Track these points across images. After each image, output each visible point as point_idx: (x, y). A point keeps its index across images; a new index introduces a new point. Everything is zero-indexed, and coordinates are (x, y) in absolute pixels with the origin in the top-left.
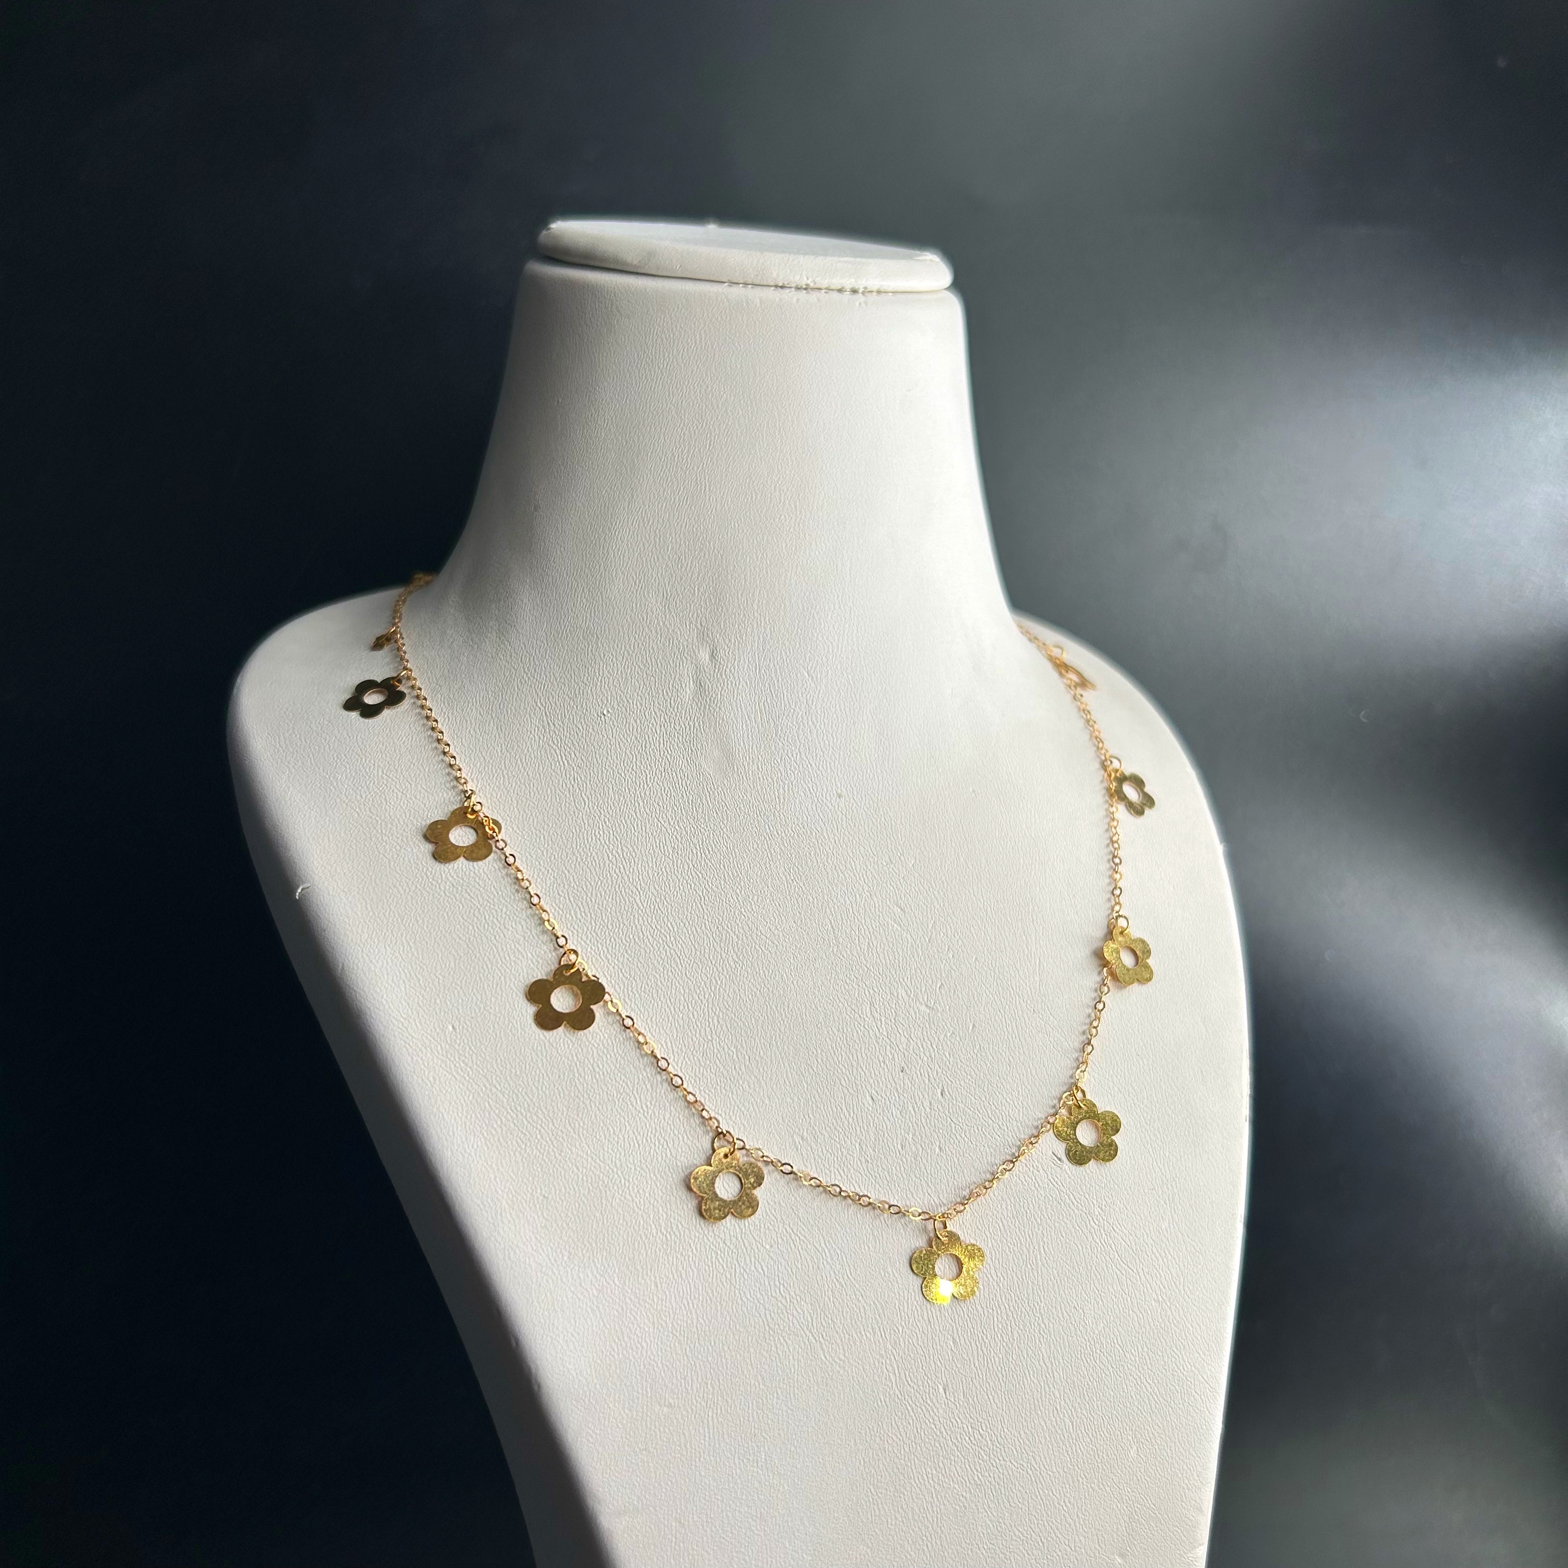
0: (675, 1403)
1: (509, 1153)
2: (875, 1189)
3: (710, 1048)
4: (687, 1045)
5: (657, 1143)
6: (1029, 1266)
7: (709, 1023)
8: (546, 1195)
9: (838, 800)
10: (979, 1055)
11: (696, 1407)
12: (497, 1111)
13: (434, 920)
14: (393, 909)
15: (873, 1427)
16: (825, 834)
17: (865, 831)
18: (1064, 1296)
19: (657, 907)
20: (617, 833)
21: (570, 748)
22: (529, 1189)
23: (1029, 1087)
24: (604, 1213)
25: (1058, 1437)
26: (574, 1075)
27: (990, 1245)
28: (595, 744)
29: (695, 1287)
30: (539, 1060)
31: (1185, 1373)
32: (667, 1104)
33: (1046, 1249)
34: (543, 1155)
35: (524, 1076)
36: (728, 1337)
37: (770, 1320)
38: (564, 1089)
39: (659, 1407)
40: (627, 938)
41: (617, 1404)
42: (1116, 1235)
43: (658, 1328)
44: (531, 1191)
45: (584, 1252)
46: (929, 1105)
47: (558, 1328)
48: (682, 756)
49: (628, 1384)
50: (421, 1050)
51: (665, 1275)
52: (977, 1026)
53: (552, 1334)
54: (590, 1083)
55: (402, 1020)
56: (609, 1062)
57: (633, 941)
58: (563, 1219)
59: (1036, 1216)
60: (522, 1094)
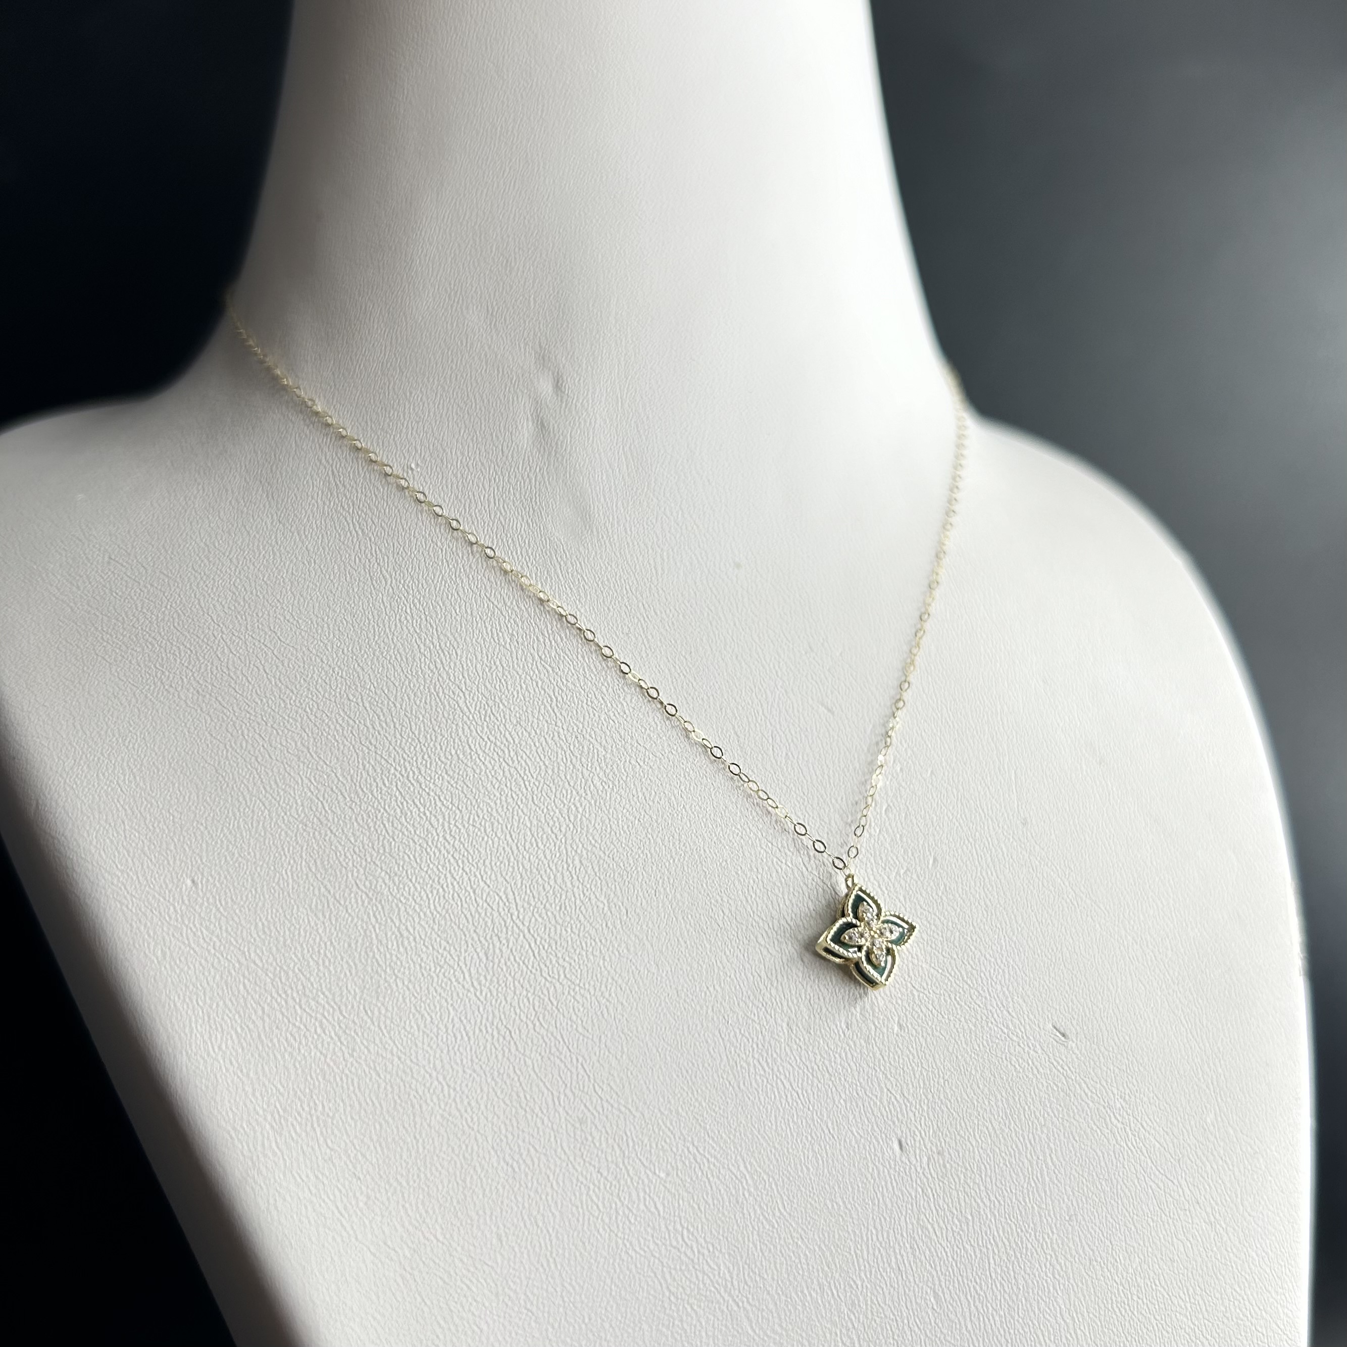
1: (274, 1056)
2: (812, 1086)
3: (570, 900)
5: (495, 1032)
6: (1033, 1185)
8: (331, 1115)
10: (944, 898)
16: (721, 615)
17: (775, 610)
18: (1083, 1223)
19: (489, 711)
20: (431, 617)
21: (366, 514)
22: (305, 1105)
23: (1014, 939)
24: (418, 1136)
27: (977, 1157)
29: (558, 1238)
30: (320, 924)
31: (1253, 1320)
32: (510, 978)
33: (1055, 1159)
34: (326, 1057)
36: (609, 1309)
37: (669, 1281)
38: (357, 962)
40: (447, 753)
42: (1147, 1134)
43: (503, 1300)
44: (307, 1109)
45: (389, 1194)
47: (351, 1309)
48: (520, 518)
50: (144, 914)
51: (513, 1224)
52: (939, 858)
53: (342, 1319)
54: (395, 953)
56: (423, 923)
57: (455, 757)
58: (357, 1147)
59: (1038, 1114)
60: (293, 972)
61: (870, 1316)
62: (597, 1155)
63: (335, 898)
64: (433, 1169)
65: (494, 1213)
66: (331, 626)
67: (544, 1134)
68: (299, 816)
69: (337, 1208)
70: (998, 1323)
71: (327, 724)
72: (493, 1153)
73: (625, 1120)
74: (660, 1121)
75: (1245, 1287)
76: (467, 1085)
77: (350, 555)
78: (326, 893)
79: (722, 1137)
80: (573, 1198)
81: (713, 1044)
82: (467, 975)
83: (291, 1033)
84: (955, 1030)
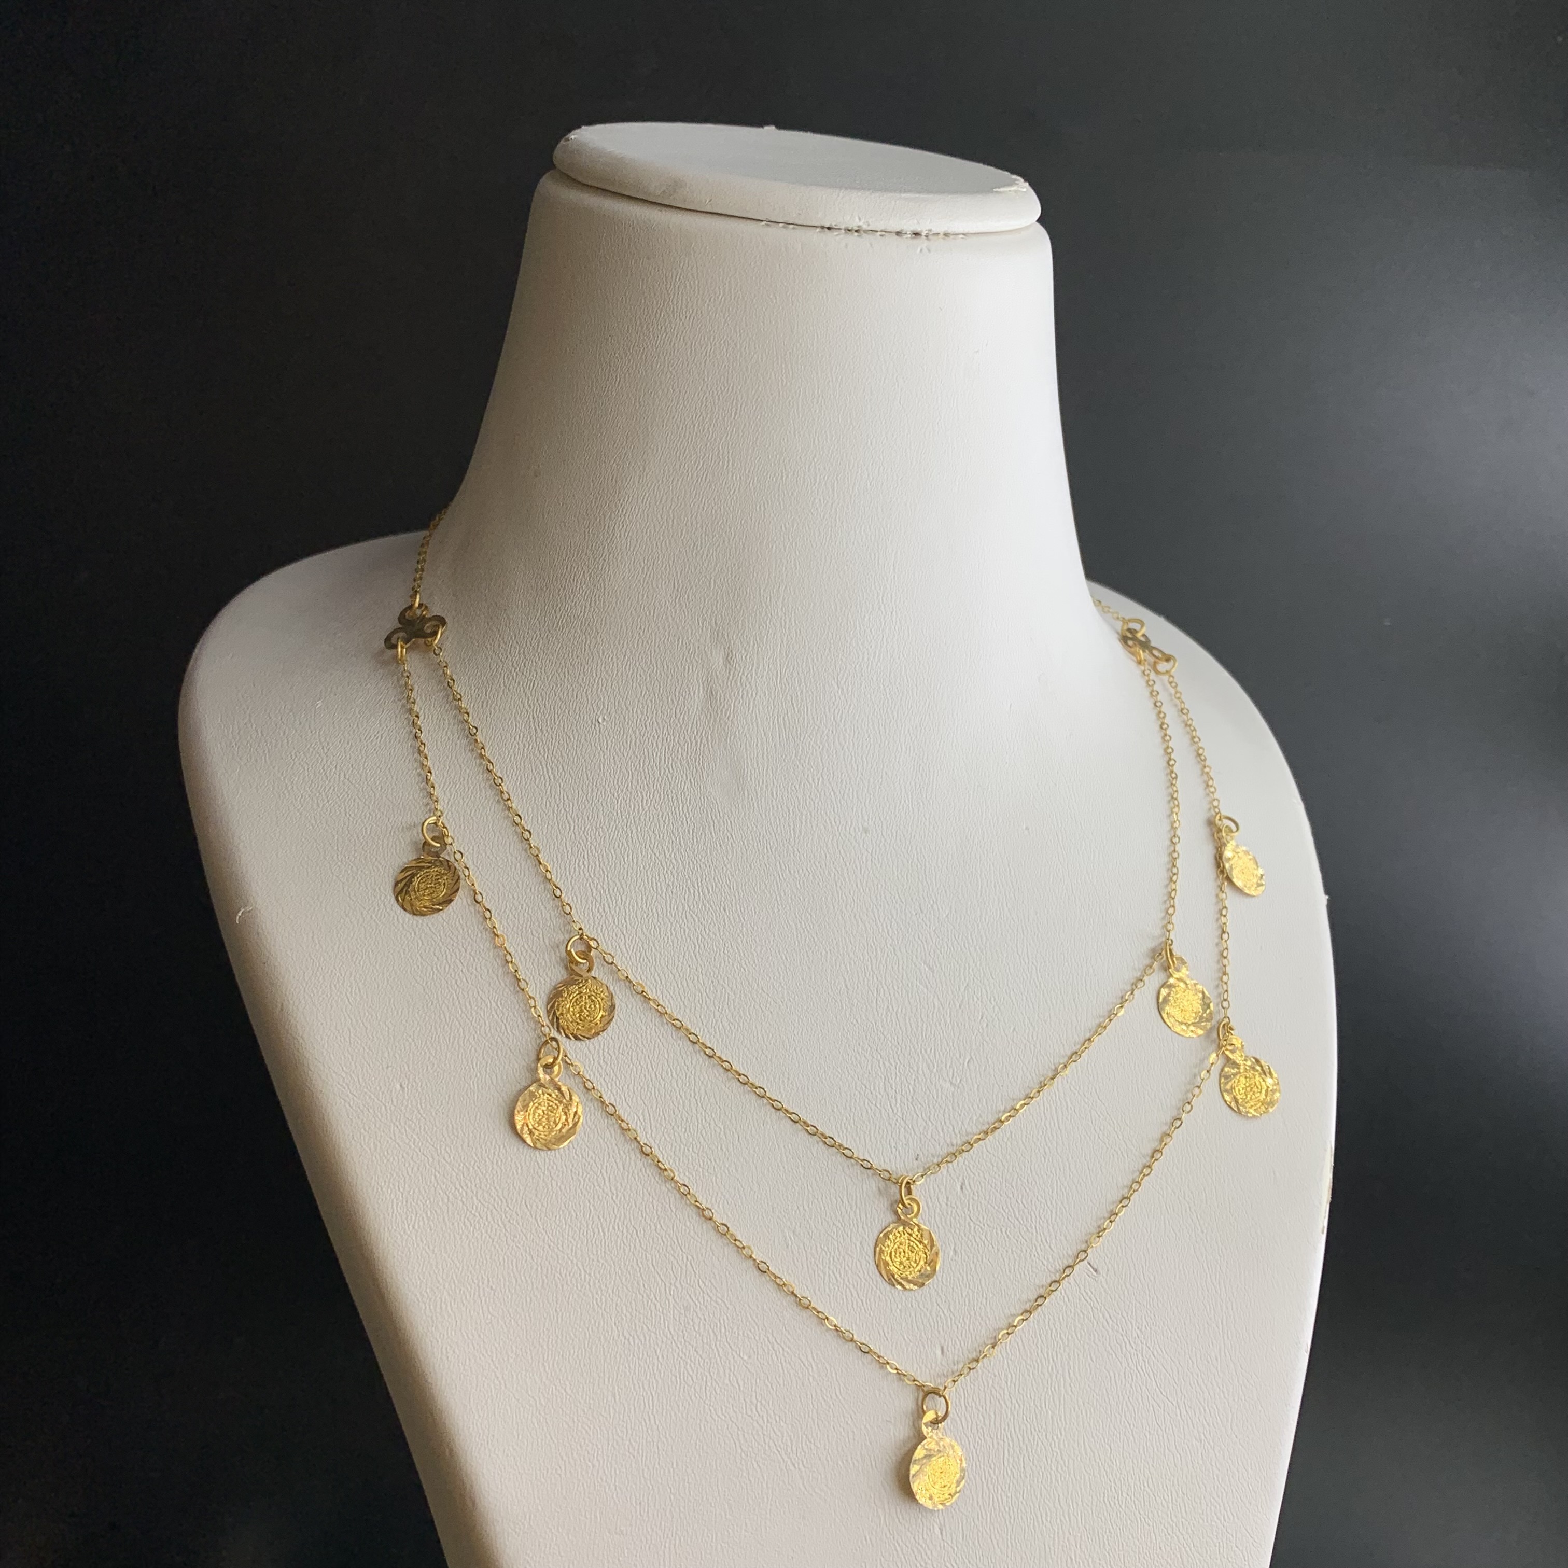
0: (627, 1530)
1: (454, 1236)
3: (694, 1124)
4: (667, 1119)
5: (625, 1231)
6: (1050, 1393)
7: (695, 1094)
8: (494, 1287)
9: (864, 835)
10: (1009, 1144)
11: (651, 1536)
12: (444, 1187)
13: (388, 957)
14: (343, 943)
16: (846, 875)
17: (894, 873)
18: (1088, 1428)
21: (558, 761)
23: (1065, 1184)
24: (558, 1310)
27: (1006, 1366)
28: (587, 756)
29: (658, 1400)
31: (1225, 1524)
32: (641, 1187)
33: (1072, 1373)
34: (493, 1240)
35: (479, 1150)
36: (693, 1459)
37: (742, 1442)
38: (523, 1164)
41: (560, 1530)
42: (1156, 1361)
43: (613, 1445)
44: (476, 1281)
45: (533, 1354)
46: (945, 1200)
48: (685, 777)
49: (575, 1506)
50: (362, 1111)
51: (625, 1386)
53: (490, 1447)
55: (344, 1075)
58: (512, 1315)
59: (1063, 1335)
60: (474, 1168)
62: (696, 1337)
64: (568, 1336)
67: (656, 1316)
68: (487, 1035)
69: (492, 1360)
70: (1005, 1504)
72: (614, 1327)
73: (720, 1309)
74: (748, 1314)
76: (599, 1272)
77: (542, 799)
80: (673, 1369)
81: (797, 1255)
82: (607, 1182)
83: (468, 1219)
84: (1001, 1260)
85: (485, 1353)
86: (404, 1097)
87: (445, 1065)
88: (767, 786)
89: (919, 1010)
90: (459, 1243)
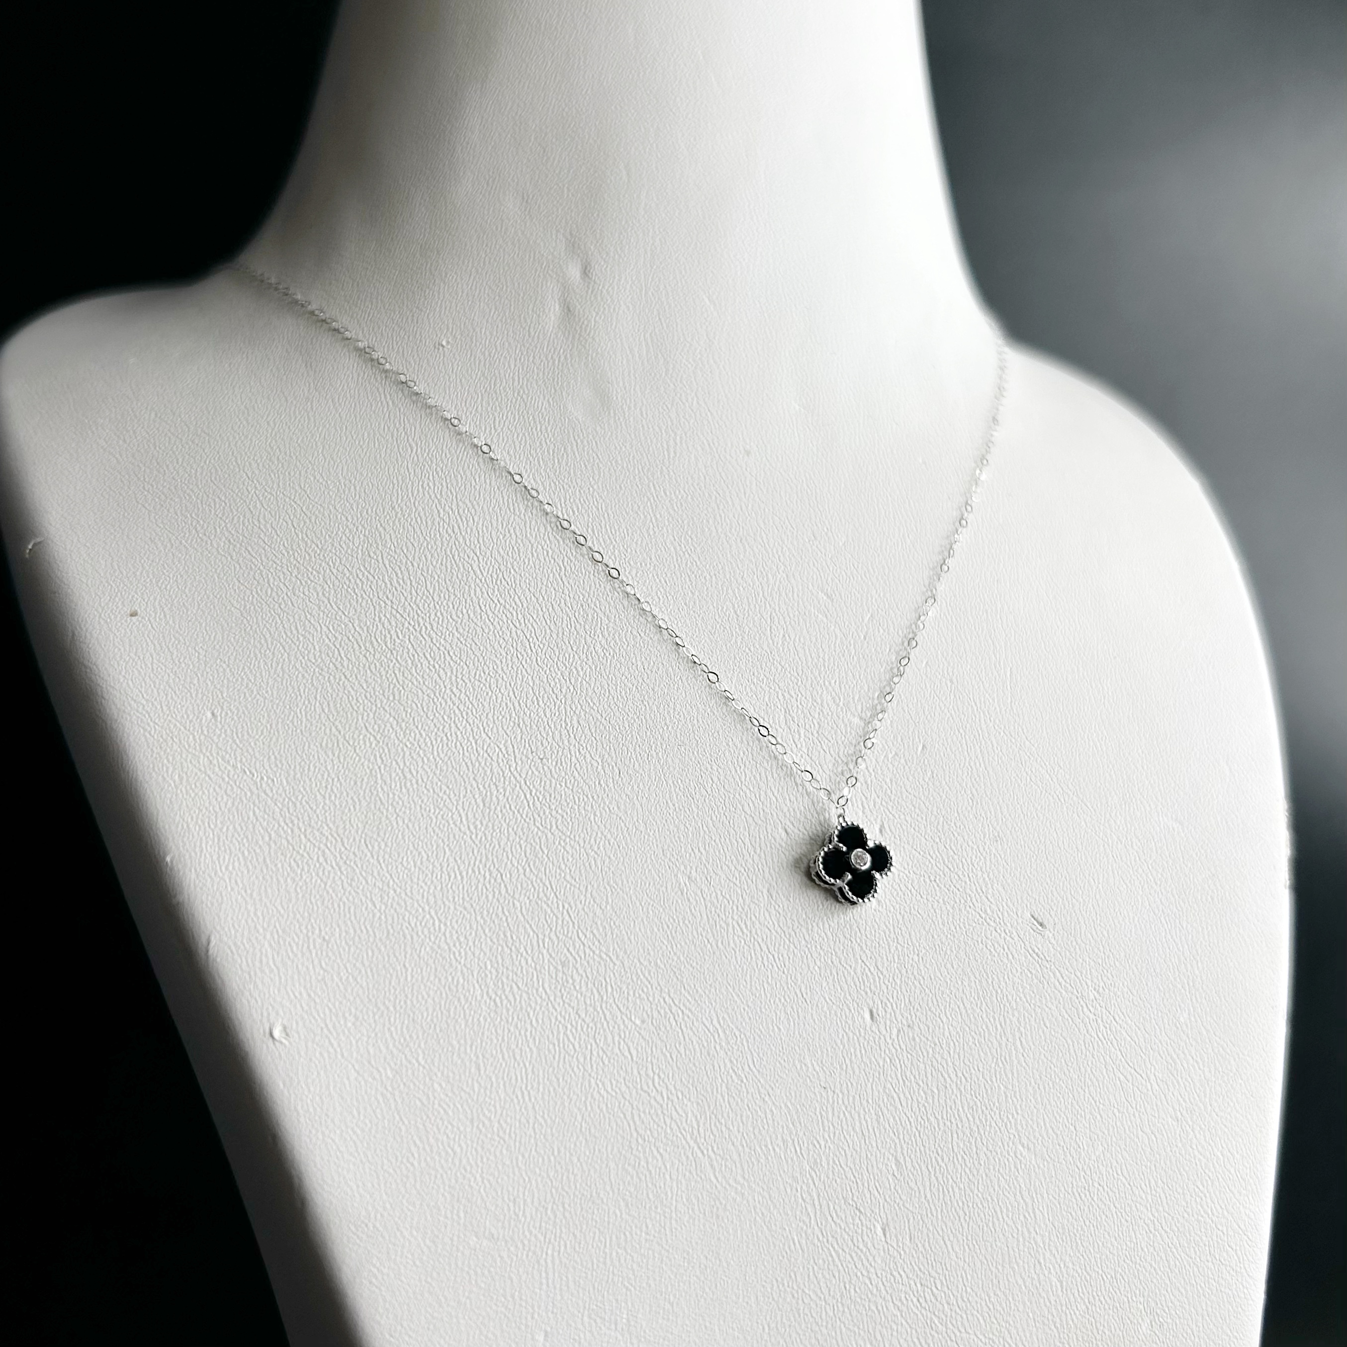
0: (498, 1234)
1: (277, 879)
2: (789, 950)
3: (566, 757)
5: (487, 874)
6: (1001, 1065)
8: (327, 938)
9: (746, 458)
10: (931, 784)
11: (529, 1241)
12: (265, 823)
13: (200, 582)
14: (147, 568)
15: (782, 1280)
16: (729, 499)
17: (782, 498)
18: (1049, 1107)
19: (501, 575)
20: (452, 485)
22: (303, 928)
23: (998, 828)
24: (407, 965)
25: (1042, 1301)
26: (376, 782)
27: (947, 1033)
28: (430, 380)
29: (533, 1073)
30: (328, 761)
31: (1214, 1218)
32: (505, 825)
33: (1024, 1041)
34: (326, 884)
35: (308, 781)
36: (578, 1144)
37: (638, 1123)
38: (362, 799)
39: (475, 1239)
40: (459, 612)
41: (415, 1233)
42: (1119, 1027)
43: (478, 1127)
44: (305, 931)
45: (377, 1017)
47: (333, 1121)
48: (542, 397)
49: (432, 1204)
50: (165, 741)
51: (492, 1055)
52: (928, 747)
53: (324, 1129)
54: (397, 793)
55: (145, 703)
56: (425, 767)
57: (466, 616)
58: (350, 971)
59: (1010, 998)
60: (301, 804)
61: (831, 1177)
62: (577, 997)
63: (345, 739)
64: (420, 997)
65: (475, 1043)
66: (358, 488)
67: (527, 973)
68: (317, 661)
69: (326, 1025)
70: (957, 1197)
71: (348, 578)
72: (476, 985)
73: (606, 967)
74: (639, 971)
75: (1208, 1185)
76: (457, 922)
77: (379, 424)
78: (337, 733)
79: (697, 991)
80: (551, 1036)
81: (694, 903)
82: (464, 819)
83: (294, 860)
84: (932, 911)
85: (317, 1017)
86: (217, 726)
87: (267, 692)
88: (635, 405)
89: (819, 641)
90: (284, 887)
